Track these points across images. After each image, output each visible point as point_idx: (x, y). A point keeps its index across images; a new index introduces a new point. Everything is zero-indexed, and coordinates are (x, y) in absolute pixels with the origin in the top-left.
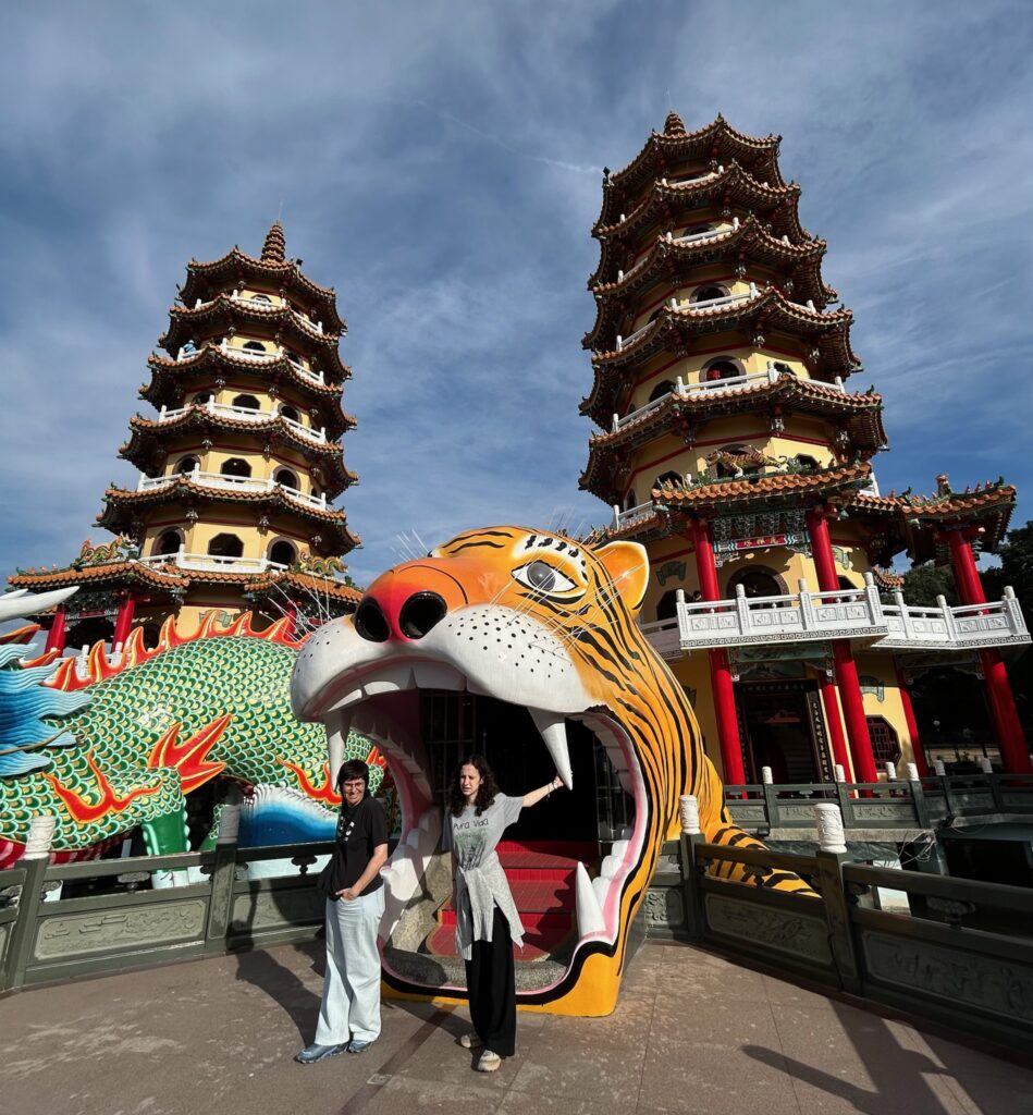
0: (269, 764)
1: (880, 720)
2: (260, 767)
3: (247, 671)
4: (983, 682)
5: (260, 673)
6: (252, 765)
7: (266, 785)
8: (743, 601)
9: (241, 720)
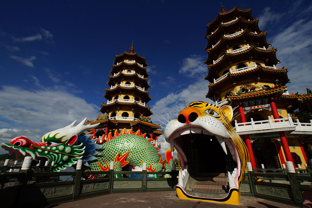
0: (138, 162)
2: (136, 163)
3: (132, 142)
5: (135, 142)
6: (135, 162)
7: (138, 167)
9: (132, 152)
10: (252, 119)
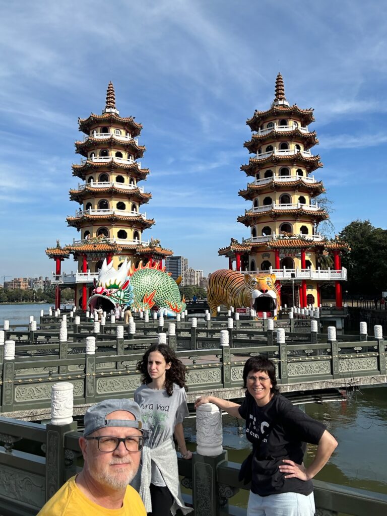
1: (311, 295)
4: (335, 288)
6: (160, 302)
7: (162, 307)
8: (285, 270)
9: (158, 292)
10: (284, 267)
